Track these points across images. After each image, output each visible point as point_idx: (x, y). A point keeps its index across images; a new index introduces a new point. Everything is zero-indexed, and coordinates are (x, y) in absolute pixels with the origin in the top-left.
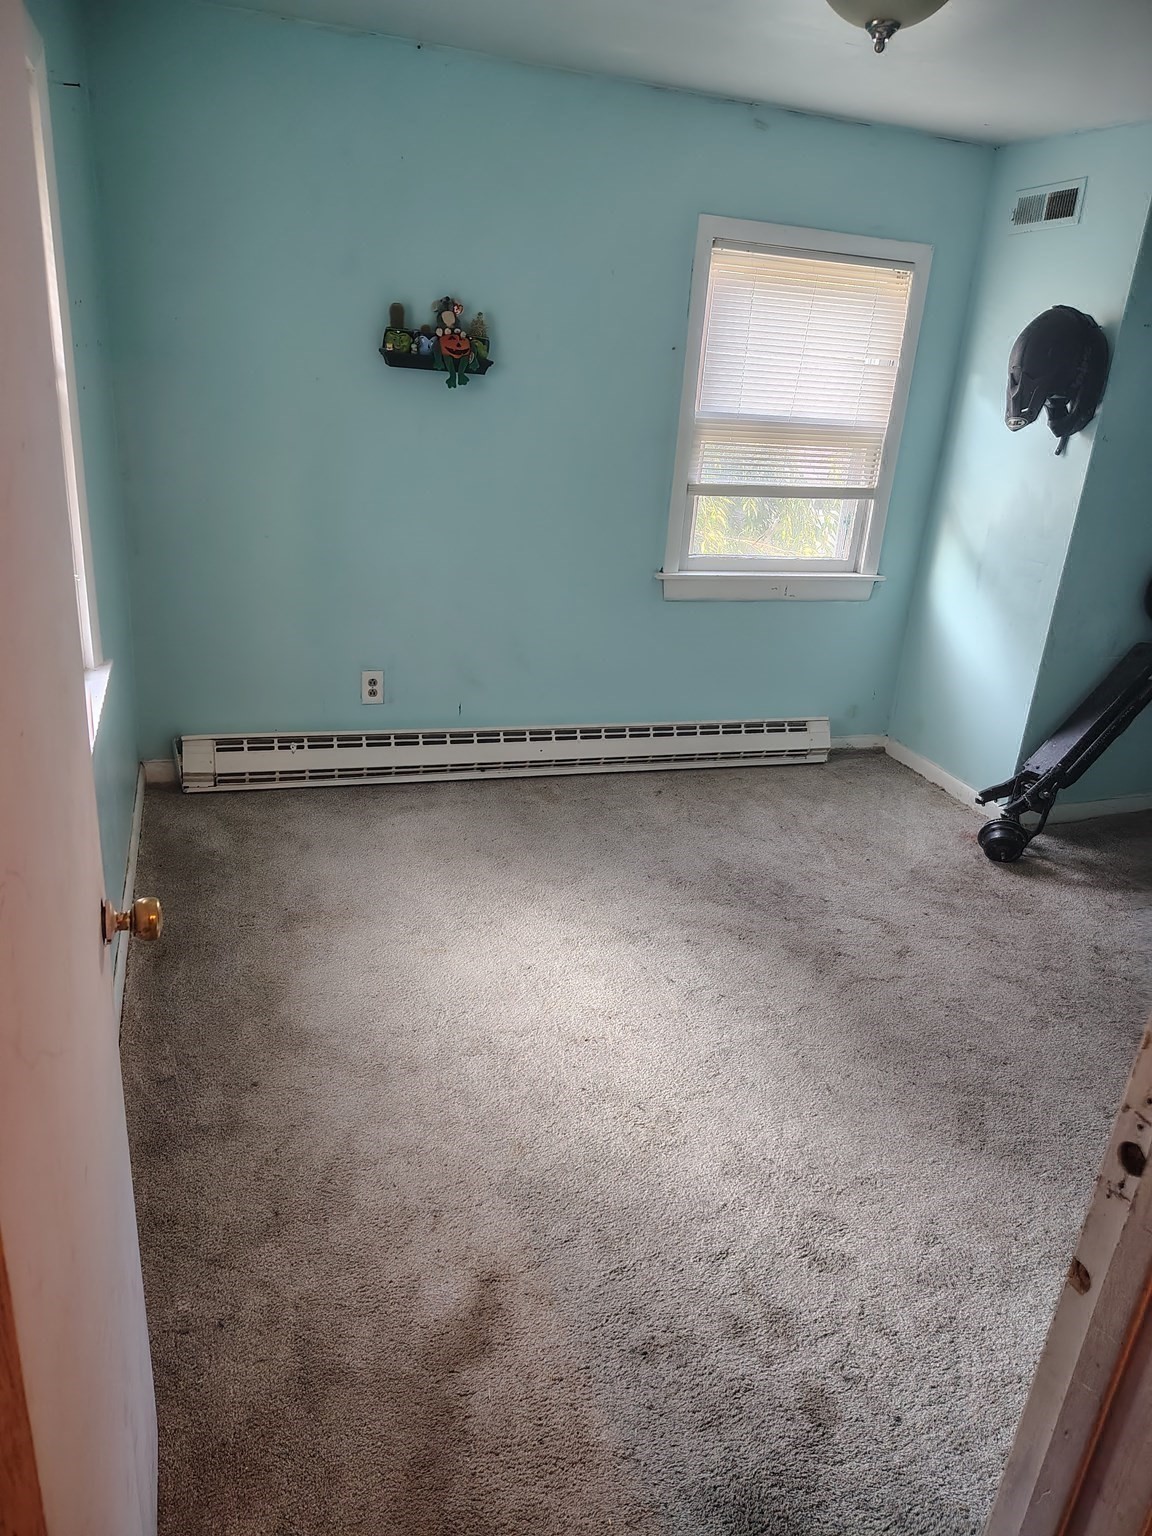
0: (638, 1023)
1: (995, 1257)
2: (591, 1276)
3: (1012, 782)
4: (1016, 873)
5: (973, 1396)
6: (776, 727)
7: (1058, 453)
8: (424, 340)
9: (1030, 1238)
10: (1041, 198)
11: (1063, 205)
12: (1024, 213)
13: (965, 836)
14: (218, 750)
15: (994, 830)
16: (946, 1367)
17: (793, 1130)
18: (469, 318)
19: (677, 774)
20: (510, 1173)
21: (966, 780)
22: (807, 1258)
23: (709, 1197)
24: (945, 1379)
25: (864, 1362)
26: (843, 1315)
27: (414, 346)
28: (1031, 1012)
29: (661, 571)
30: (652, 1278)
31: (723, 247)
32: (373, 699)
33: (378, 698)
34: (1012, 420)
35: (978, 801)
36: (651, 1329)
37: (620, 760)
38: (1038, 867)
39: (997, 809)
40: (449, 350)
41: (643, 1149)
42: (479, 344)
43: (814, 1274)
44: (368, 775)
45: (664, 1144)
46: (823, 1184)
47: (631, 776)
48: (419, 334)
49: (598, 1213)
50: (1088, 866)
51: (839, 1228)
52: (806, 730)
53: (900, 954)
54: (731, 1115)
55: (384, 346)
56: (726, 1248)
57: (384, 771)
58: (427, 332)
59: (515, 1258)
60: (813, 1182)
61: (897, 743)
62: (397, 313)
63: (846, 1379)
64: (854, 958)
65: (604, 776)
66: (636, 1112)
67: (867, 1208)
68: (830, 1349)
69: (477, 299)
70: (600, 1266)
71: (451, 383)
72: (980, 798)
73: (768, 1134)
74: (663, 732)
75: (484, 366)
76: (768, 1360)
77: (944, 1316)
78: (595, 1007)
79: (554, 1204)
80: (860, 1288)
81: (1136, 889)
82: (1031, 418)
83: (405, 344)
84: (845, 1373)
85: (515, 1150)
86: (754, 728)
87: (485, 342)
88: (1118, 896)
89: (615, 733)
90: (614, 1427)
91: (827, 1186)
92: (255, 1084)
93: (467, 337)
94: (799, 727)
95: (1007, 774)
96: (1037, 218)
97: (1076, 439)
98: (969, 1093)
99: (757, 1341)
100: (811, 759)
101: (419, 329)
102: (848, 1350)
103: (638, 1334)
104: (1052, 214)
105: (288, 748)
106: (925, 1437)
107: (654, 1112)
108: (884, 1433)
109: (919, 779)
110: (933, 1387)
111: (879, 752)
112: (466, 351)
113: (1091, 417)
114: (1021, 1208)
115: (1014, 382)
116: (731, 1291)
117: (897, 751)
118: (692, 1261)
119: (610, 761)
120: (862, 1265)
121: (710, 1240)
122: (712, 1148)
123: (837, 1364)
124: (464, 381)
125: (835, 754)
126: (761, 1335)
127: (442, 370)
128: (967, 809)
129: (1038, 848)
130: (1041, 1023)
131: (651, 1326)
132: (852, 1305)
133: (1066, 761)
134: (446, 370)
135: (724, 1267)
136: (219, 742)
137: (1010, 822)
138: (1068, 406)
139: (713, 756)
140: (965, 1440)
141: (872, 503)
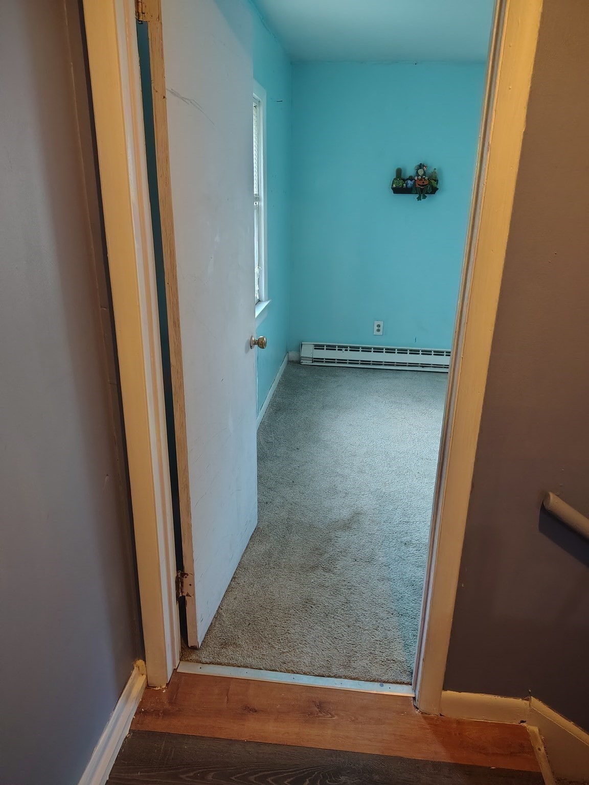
2: (395, 521)
8: (409, 182)
14: (315, 349)
18: (430, 171)
20: (378, 489)
27: (404, 185)
32: (378, 333)
33: (380, 333)
40: (419, 185)
42: (433, 181)
44: (373, 364)
48: (407, 179)
55: (392, 186)
57: (379, 363)
58: (411, 178)
59: (370, 510)
62: (399, 172)
69: (434, 163)
70: (400, 519)
71: (419, 199)
75: (434, 190)
79: (391, 500)
83: (401, 184)
87: (436, 181)
92: (298, 449)
93: (428, 179)
101: (408, 177)
105: (341, 350)
112: (426, 185)
124: (425, 197)
127: (415, 194)
134: (417, 193)
136: (315, 345)
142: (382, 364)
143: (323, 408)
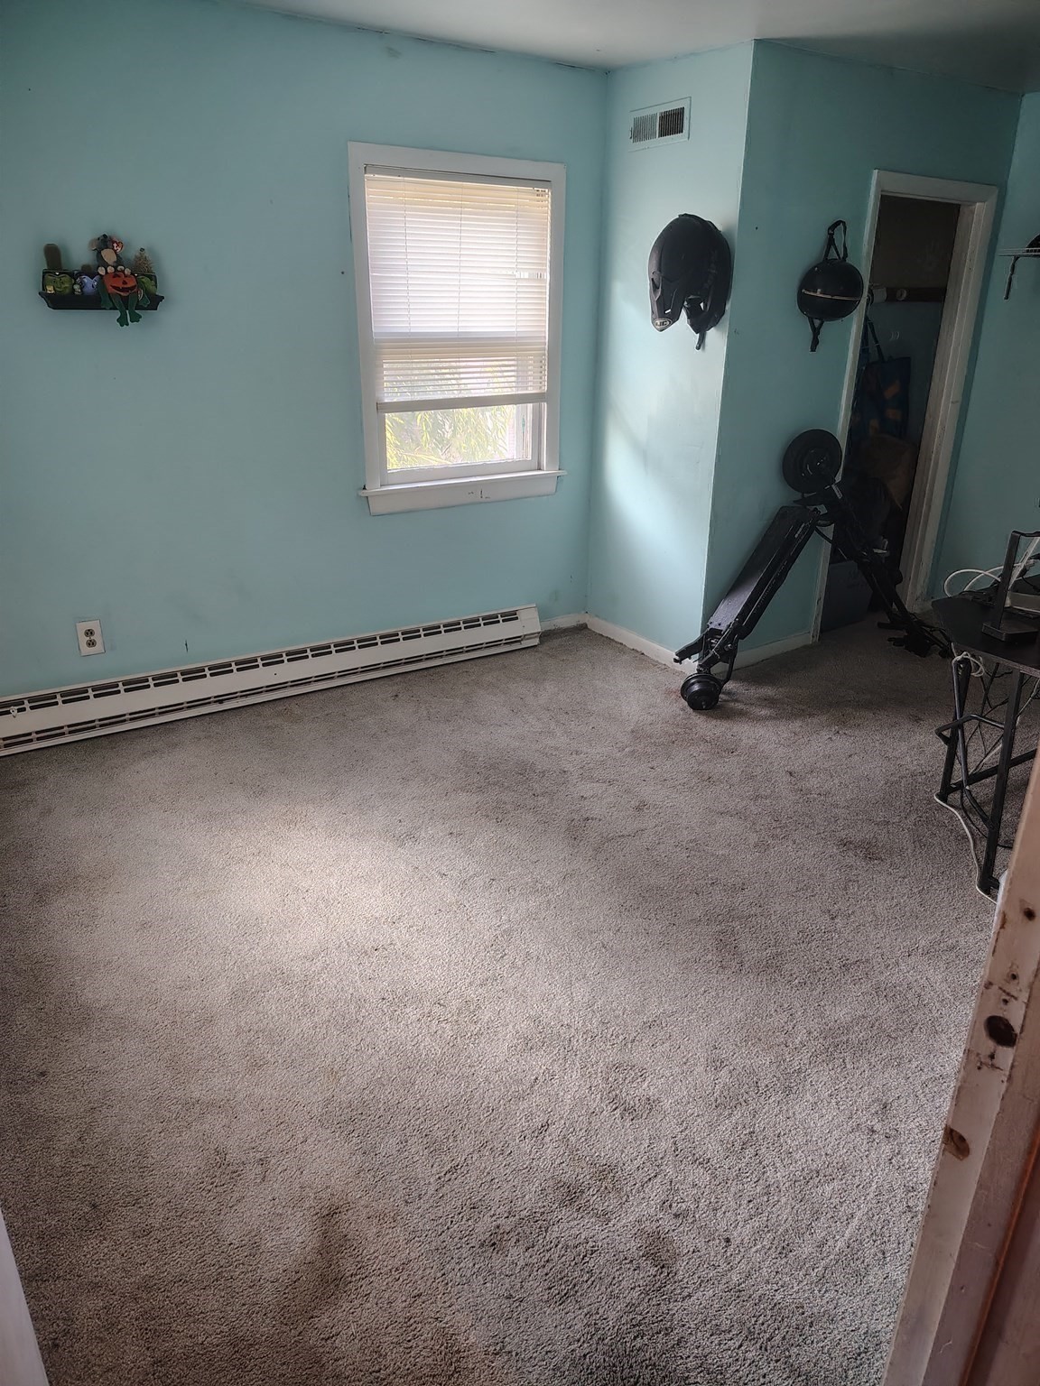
0: (421, 923)
1: (774, 1067)
2: (427, 1182)
3: (700, 640)
4: (717, 718)
5: (783, 1200)
6: (491, 620)
7: (698, 348)
8: (87, 280)
9: (797, 1041)
10: (653, 117)
11: (672, 123)
12: (640, 133)
13: (669, 692)
15: (693, 684)
16: (756, 1179)
17: (581, 993)
18: (132, 253)
19: (409, 676)
20: (328, 1102)
21: (661, 642)
22: (618, 1110)
23: (521, 1075)
24: (758, 1191)
25: (688, 1195)
26: (660, 1156)
27: (76, 287)
28: (753, 838)
29: (364, 488)
30: (485, 1168)
31: (374, 173)
32: (92, 650)
33: (98, 648)
34: (658, 322)
35: (676, 661)
36: (494, 1218)
37: (353, 672)
38: (732, 709)
39: (691, 665)
40: (114, 287)
41: (451, 1044)
42: (145, 280)
43: (628, 1124)
44: (100, 726)
45: (469, 1034)
46: (617, 1036)
47: (367, 685)
48: (80, 274)
49: (422, 1119)
50: (770, 702)
51: (640, 1074)
52: (517, 618)
53: (638, 809)
54: (525, 991)
55: (44, 288)
56: (545, 1121)
57: (119, 720)
58: (89, 271)
59: (351, 1185)
60: (609, 1036)
61: (597, 619)
62: (53, 256)
63: (676, 1216)
64: (600, 820)
65: (339, 690)
66: (436, 1009)
67: (660, 1049)
68: (656, 1192)
69: (138, 234)
70: (434, 1171)
71: (122, 321)
72: (677, 658)
73: (561, 1001)
74: (389, 639)
75: (154, 302)
76: (605, 1217)
77: (744, 1132)
78: (377, 915)
79: (377, 1121)
80: (670, 1127)
81: (810, 715)
82: (674, 318)
83: (67, 285)
84: (674, 1210)
85: (328, 1077)
86: (472, 624)
87: (152, 277)
88: (798, 723)
89: (344, 647)
90: (481, 1326)
91: (621, 1037)
92: (43, 1074)
93: (132, 274)
94: (511, 617)
95: (694, 634)
96: (652, 136)
97: (712, 333)
98: (720, 922)
99: (591, 1202)
100: (525, 644)
101: (79, 268)
102: (672, 1188)
103: (484, 1226)
104: (665, 132)
105: (8, 713)
106: (754, 1249)
107: (454, 1005)
108: (719, 1257)
109: (620, 648)
110: (750, 1201)
111: (582, 628)
112: (133, 287)
113: (723, 313)
114: (784, 1017)
115: (655, 287)
116: (558, 1161)
117: (598, 625)
118: (517, 1141)
119: (344, 674)
120: (667, 1103)
121: (529, 1117)
122: (514, 1027)
123: (665, 1204)
124: (136, 318)
125: (545, 636)
126: (592, 1196)
127: (111, 309)
128: (665, 668)
129: (729, 693)
130: (762, 846)
131: (494, 1215)
132: (664, 1145)
133: (742, 616)
134: (115, 308)
135: (547, 1139)
137: (704, 674)
138: (702, 305)
139: (438, 655)
140: (786, 1242)
141: (545, 405)
142: (125, 721)
143: (42, 896)
